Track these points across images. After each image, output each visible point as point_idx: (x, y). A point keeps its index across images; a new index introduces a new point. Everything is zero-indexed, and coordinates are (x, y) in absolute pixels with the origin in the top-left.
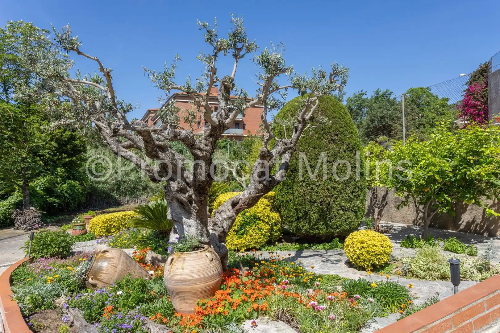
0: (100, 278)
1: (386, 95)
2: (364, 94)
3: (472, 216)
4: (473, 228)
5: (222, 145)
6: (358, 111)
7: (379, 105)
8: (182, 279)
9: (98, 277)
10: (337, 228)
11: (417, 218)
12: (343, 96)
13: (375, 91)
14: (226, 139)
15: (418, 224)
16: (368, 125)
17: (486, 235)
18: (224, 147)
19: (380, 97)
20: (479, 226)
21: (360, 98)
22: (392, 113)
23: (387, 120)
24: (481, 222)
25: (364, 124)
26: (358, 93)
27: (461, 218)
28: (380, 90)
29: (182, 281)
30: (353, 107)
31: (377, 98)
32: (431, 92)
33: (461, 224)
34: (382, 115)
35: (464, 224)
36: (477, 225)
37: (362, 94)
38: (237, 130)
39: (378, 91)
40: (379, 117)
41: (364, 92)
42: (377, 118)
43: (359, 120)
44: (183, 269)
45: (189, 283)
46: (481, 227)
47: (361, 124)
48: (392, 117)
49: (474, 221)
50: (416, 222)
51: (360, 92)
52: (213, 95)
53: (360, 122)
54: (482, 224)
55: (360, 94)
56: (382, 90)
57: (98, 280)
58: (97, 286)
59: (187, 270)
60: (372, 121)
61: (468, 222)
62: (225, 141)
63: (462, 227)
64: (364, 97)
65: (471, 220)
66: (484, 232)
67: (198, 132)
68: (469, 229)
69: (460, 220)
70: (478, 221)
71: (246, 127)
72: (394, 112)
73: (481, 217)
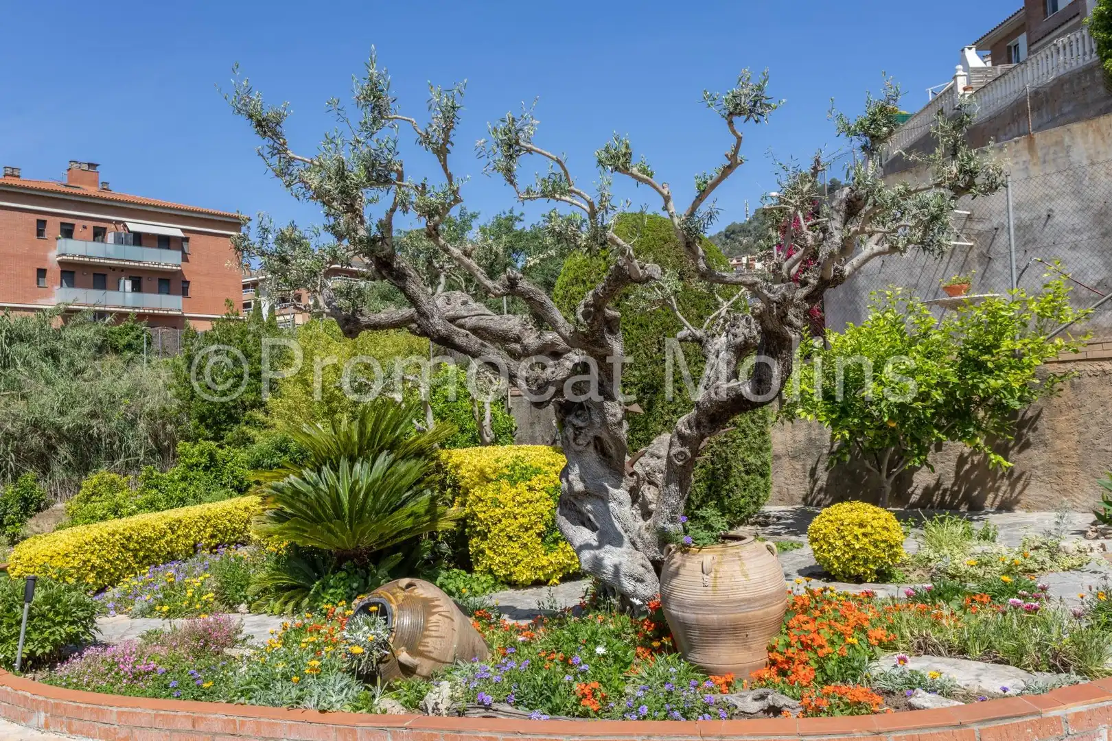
0: (426, 649)
2: (516, 218)
3: (936, 475)
4: (936, 498)
5: (123, 342)
8: (748, 596)
9: (421, 648)
10: (741, 512)
11: (812, 490)
14: (135, 322)
15: (815, 502)
17: (963, 508)
18: (129, 346)
20: (949, 493)
21: (509, 229)
24: (953, 485)
26: (504, 216)
27: (912, 482)
29: (749, 601)
33: (913, 492)
35: (919, 492)
36: (945, 491)
37: (512, 220)
38: (165, 297)
41: (516, 213)
44: (746, 575)
45: (762, 603)
46: (954, 495)
49: (938, 485)
50: (809, 499)
51: (508, 214)
52: (81, 192)
54: (956, 488)
55: (507, 219)
57: (421, 654)
58: (418, 670)
59: (755, 577)
61: (927, 489)
62: (132, 328)
63: (914, 498)
64: (518, 227)
65: (932, 483)
66: (960, 503)
67: (40, 301)
68: (930, 501)
69: (910, 485)
70: (948, 484)
71: (192, 290)
73: (952, 475)
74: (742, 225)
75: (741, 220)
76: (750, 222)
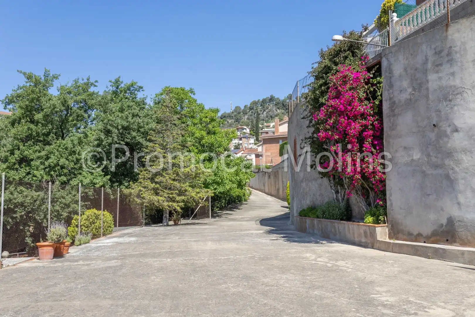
1: (132, 89)
2: (92, 84)
6: (82, 112)
7: (119, 105)
12: (52, 81)
13: (113, 81)
16: (99, 139)
19: (121, 91)
21: (85, 91)
22: (143, 122)
23: (134, 134)
25: (92, 138)
26: (82, 82)
28: (121, 80)
30: (71, 103)
31: (115, 93)
32: (194, 97)
34: (125, 124)
37: (88, 84)
39: (117, 82)
40: (120, 127)
41: (92, 80)
42: (117, 128)
43: (82, 130)
47: (86, 136)
48: (142, 130)
51: (86, 81)
53: (84, 133)
55: (84, 84)
56: (126, 81)
60: (108, 132)
64: (92, 89)
72: (146, 120)
74: (229, 114)
75: (228, 111)
76: (233, 112)
